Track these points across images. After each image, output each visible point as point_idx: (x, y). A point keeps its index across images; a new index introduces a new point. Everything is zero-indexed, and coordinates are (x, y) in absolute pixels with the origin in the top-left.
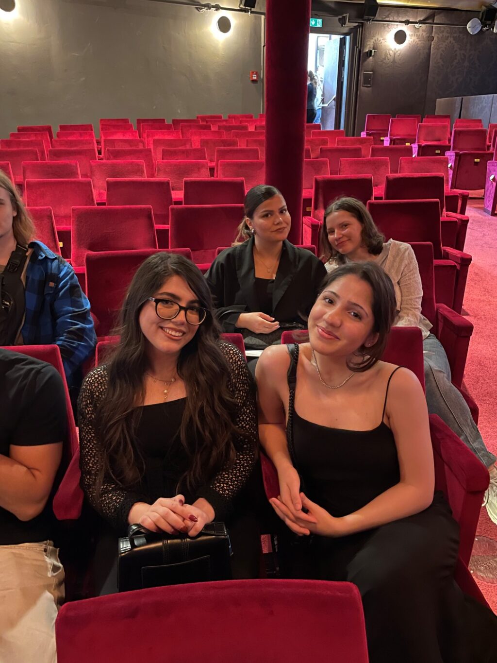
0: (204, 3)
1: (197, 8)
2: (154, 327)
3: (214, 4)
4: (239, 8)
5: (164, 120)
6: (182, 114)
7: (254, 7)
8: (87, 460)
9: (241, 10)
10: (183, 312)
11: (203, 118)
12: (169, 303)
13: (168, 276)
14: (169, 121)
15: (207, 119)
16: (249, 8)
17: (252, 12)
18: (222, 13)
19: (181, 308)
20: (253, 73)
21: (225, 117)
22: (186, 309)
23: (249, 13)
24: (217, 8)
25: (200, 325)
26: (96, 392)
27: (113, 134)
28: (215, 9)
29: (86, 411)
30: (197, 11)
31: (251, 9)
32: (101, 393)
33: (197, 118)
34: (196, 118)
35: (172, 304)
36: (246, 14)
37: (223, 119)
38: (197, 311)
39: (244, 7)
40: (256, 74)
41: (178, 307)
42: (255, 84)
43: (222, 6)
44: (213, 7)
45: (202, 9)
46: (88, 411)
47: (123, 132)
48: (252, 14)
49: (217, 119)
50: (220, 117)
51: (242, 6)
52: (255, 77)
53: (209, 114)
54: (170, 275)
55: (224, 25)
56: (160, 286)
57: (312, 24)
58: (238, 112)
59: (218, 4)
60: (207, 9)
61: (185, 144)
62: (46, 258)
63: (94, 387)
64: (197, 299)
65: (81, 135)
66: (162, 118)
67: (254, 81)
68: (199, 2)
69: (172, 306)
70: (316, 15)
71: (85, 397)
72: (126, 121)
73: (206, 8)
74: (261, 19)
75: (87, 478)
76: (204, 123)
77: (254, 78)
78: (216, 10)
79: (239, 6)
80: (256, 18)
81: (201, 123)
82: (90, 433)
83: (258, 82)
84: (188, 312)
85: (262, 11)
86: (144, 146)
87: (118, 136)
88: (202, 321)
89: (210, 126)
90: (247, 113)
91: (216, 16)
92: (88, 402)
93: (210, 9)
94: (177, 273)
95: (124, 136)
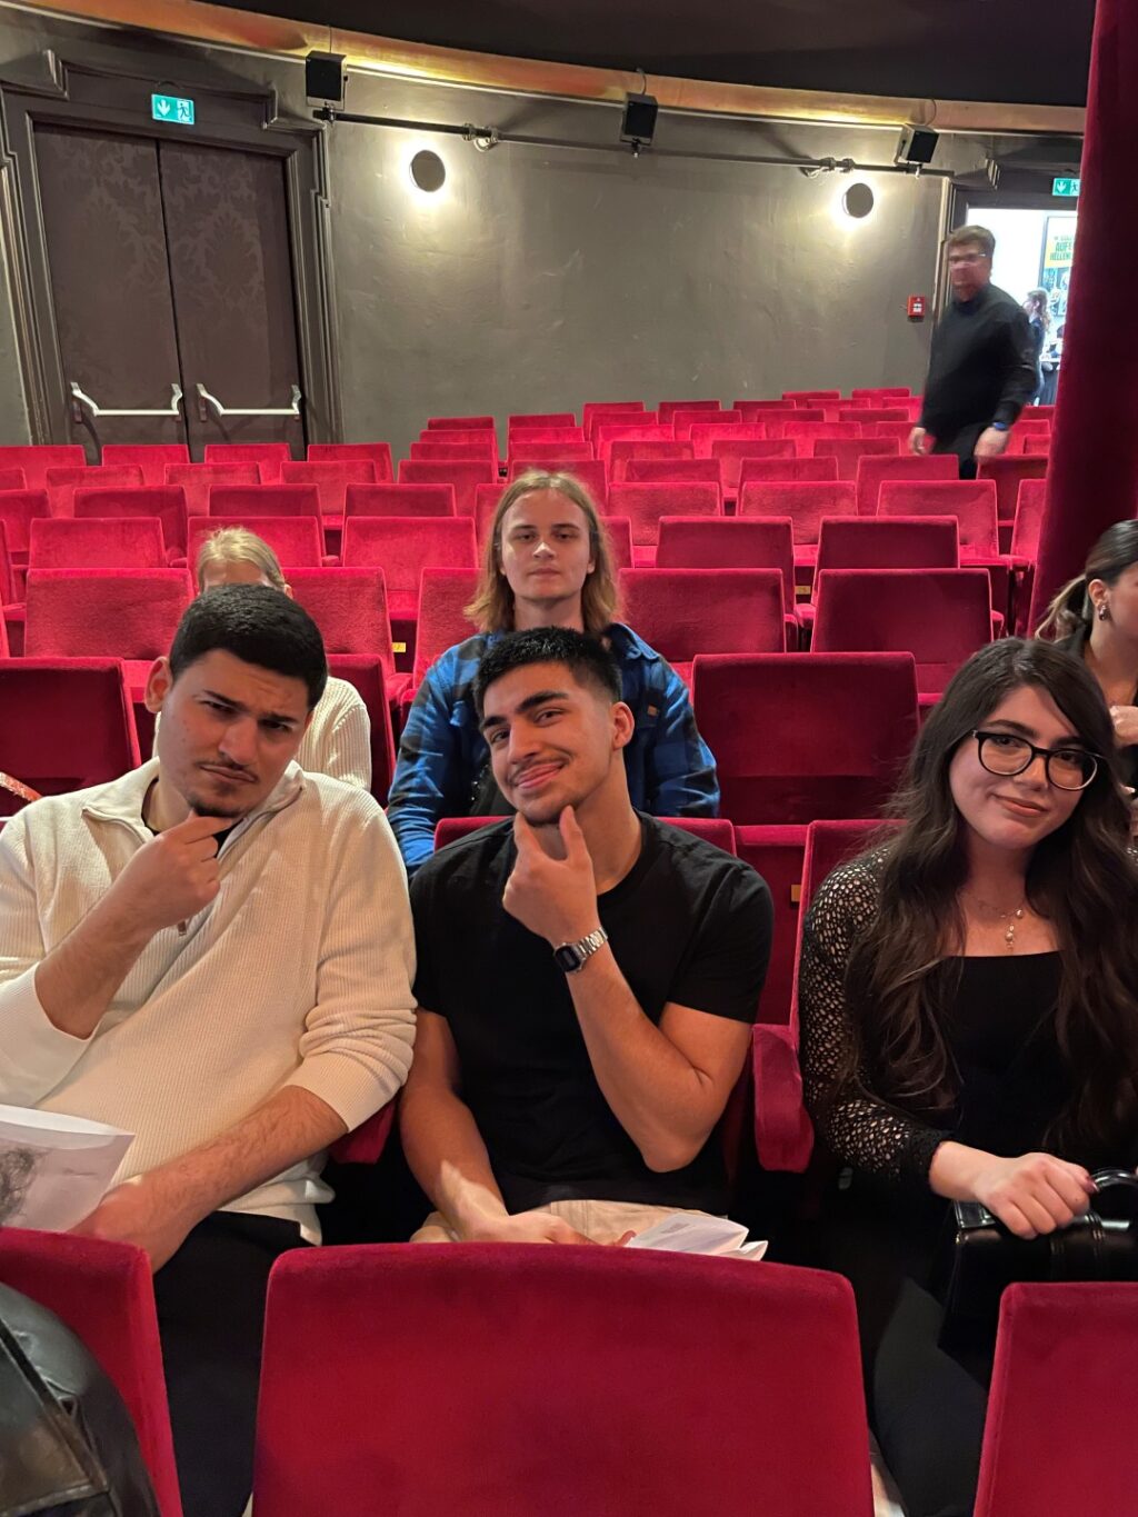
0: (819, 158)
1: (803, 170)
2: (978, 793)
3: (841, 159)
4: (894, 165)
5: (717, 403)
6: (752, 392)
7: (929, 161)
8: (822, 1049)
9: (900, 168)
10: (1039, 762)
11: (801, 399)
12: (1011, 744)
13: (1008, 686)
14: (726, 406)
15: (810, 400)
16: (917, 163)
17: (923, 172)
18: (857, 177)
19: (1036, 752)
20: (914, 300)
21: (845, 394)
22: (1047, 755)
23: (917, 173)
24: (848, 165)
25: (1084, 788)
26: (856, 915)
27: (622, 432)
28: (842, 169)
29: (833, 948)
30: (804, 176)
31: (920, 165)
32: (867, 917)
33: (784, 397)
34: (780, 399)
35: (1017, 746)
36: (910, 175)
37: (840, 399)
38: (1076, 762)
39: (906, 162)
40: (922, 301)
41: (1028, 752)
42: (917, 324)
43: (857, 162)
44: (839, 164)
45: (813, 169)
46: (837, 951)
47: (642, 428)
48: (922, 176)
49: (830, 399)
50: (835, 395)
51: (902, 160)
52: (918, 309)
53: (808, 389)
54: (1015, 685)
55: (859, 201)
56: (992, 707)
57: (1057, 190)
58: (874, 385)
59: (850, 157)
60: (825, 170)
61: (779, 452)
62: (642, 657)
63: (852, 903)
64: (1076, 734)
65: (558, 435)
66: (713, 400)
67: (915, 318)
68: (806, 157)
69: (1016, 749)
70: (1070, 171)
71: (830, 922)
72: (637, 406)
73: (823, 168)
74: (940, 186)
75: (817, 1088)
76: (807, 409)
77: (915, 310)
78: (844, 171)
79: (896, 161)
80: (930, 184)
81: (796, 409)
82: (837, 996)
83: (925, 320)
84: (1052, 761)
85: (944, 168)
86: (693, 455)
87: (634, 437)
88: (1088, 782)
89: (822, 415)
90: (896, 386)
91: (843, 181)
92: (839, 931)
93: (832, 168)
94: (1030, 679)
95: (643, 436)
